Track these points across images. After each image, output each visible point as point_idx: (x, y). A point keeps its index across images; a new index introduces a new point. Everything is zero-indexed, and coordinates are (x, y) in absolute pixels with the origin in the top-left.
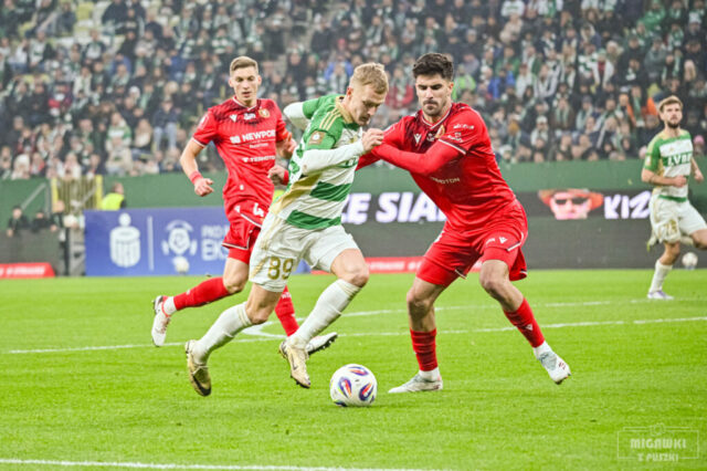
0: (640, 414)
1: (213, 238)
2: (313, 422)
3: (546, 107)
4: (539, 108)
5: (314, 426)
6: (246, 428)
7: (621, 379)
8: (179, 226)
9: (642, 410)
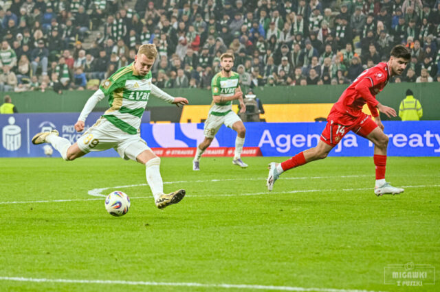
0: (347, 249)
1: (69, 133)
2: (136, 253)
3: (287, 50)
4: (283, 50)
5: (136, 255)
6: (92, 256)
7: (335, 226)
8: (48, 125)
9: (349, 247)
